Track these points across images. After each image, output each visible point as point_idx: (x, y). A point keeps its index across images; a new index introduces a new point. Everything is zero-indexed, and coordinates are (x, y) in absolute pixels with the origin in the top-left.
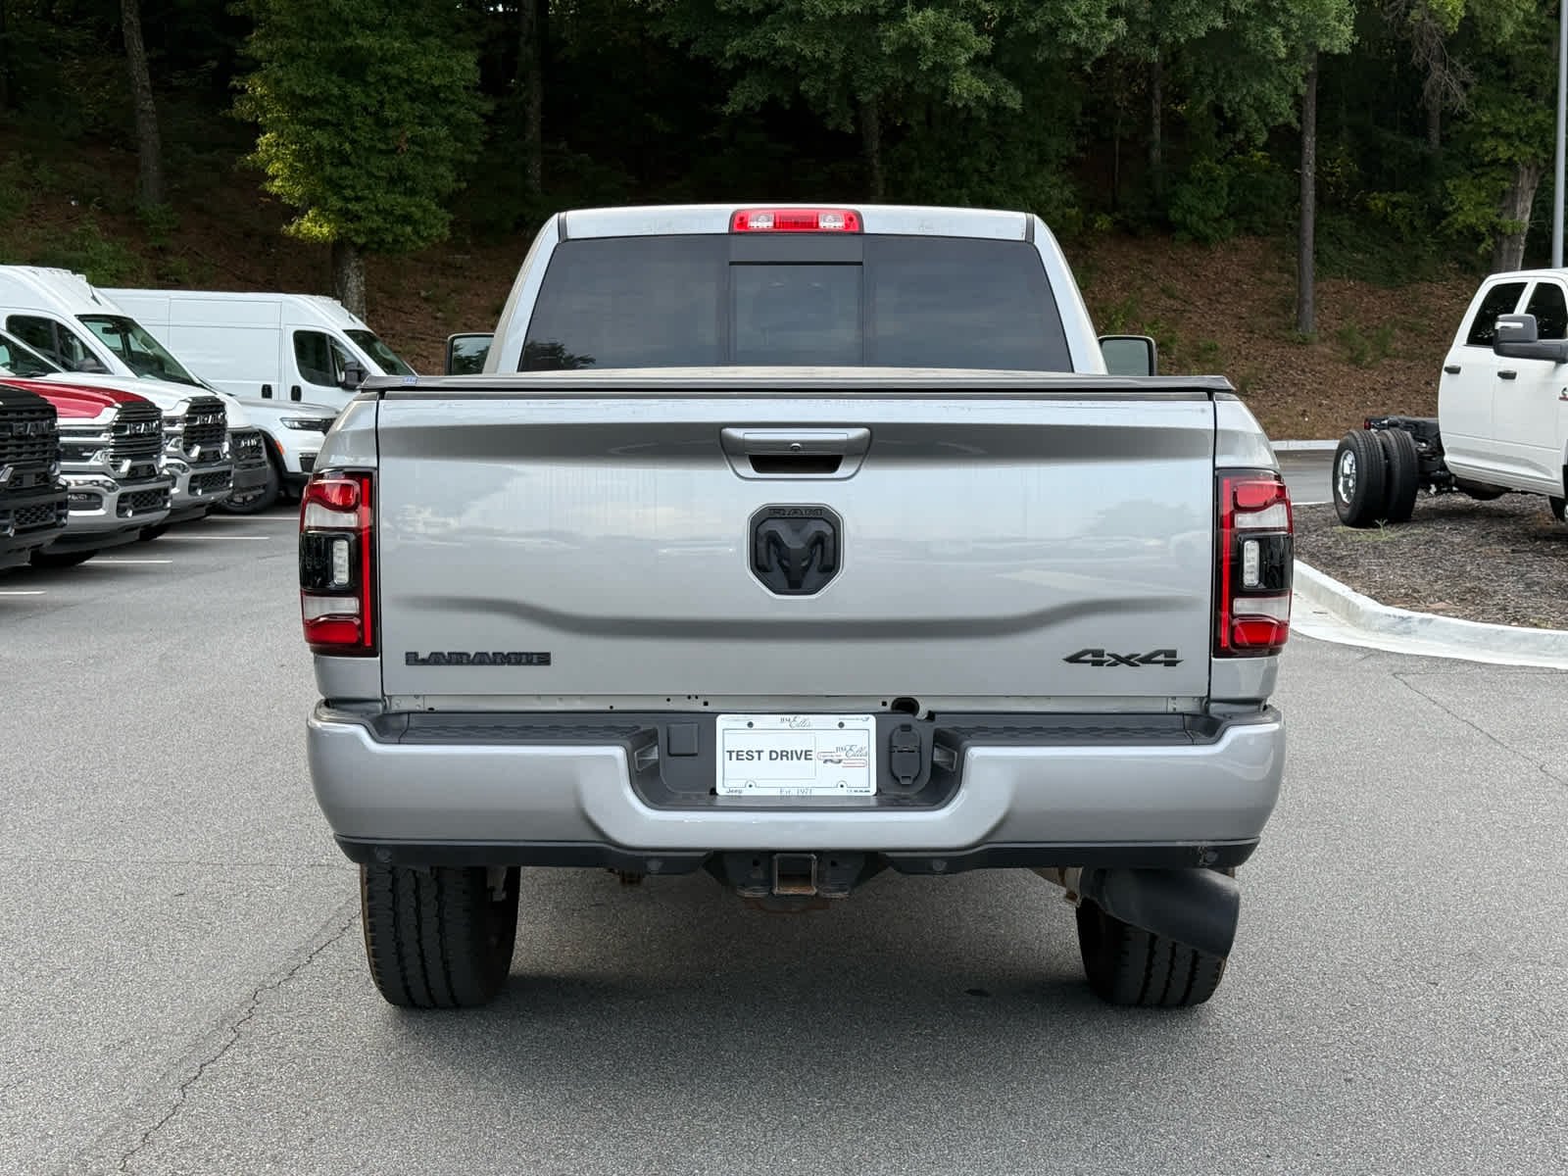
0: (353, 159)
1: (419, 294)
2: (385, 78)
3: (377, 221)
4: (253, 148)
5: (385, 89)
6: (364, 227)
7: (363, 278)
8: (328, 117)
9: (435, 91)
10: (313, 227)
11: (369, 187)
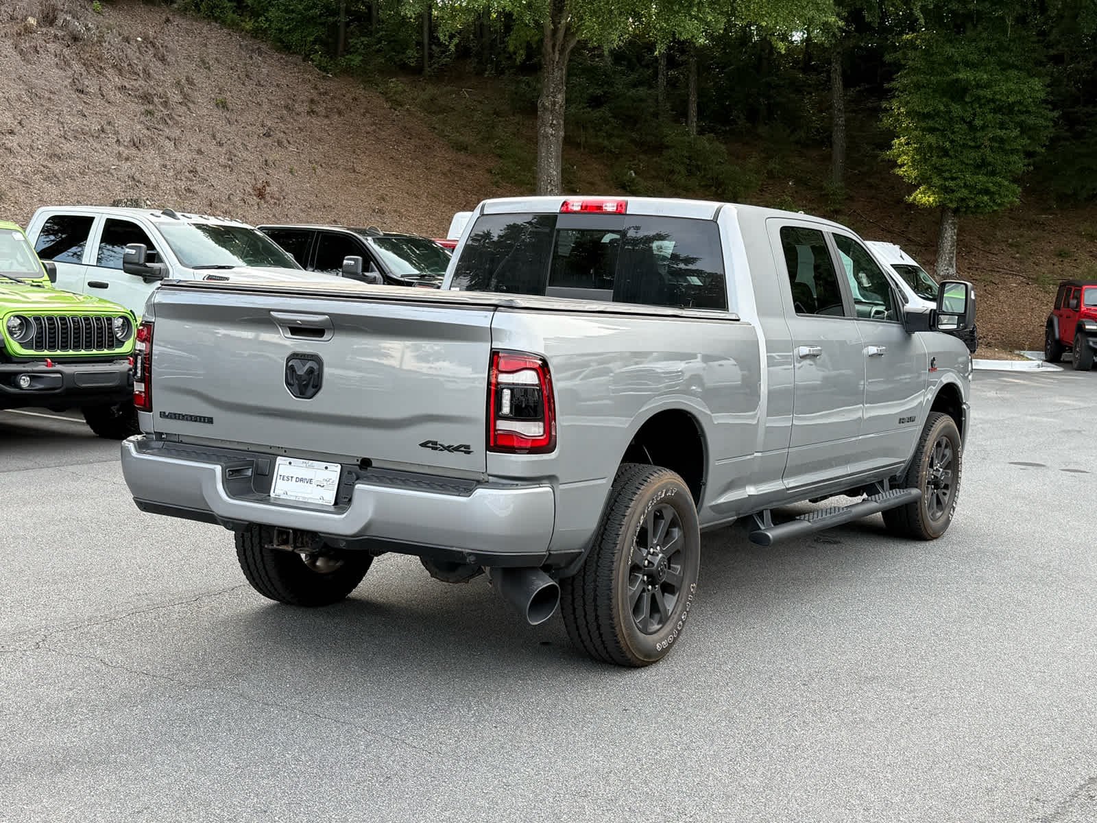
0: (951, 153)
1: (1007, 241)
2: (978, 98)
3: (964, 193)
4: (890, 147)
5: (977, 106)
6: (956, 197)
7: (956, 231)
8: (937, 126)
9: (1011, 106)
10: (924, 198)
11: (961, 171)
